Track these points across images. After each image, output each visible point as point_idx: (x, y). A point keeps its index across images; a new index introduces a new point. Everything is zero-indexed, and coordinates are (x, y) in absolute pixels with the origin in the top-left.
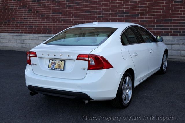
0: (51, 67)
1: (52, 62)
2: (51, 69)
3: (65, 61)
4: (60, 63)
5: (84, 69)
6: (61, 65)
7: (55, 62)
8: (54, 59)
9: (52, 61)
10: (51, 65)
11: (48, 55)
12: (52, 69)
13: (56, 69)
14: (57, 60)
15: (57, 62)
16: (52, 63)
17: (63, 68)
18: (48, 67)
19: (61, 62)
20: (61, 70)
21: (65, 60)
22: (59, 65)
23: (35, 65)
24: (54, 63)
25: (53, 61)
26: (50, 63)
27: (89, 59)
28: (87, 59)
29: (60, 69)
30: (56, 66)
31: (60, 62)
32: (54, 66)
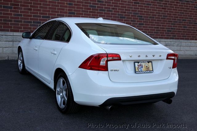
0: (138, 70)
2: (139, 72)
3: (152, 62)
4: (147, 64)
5: (170, 68)
6: (148, 66)
7: (142, 64)
8: (139, 61)
10: (138, 68)
13: (145, 72)
14: (143, 61)
16: (138, 65)
17: (152, 70)
20: (151, 72)
22: (147, 67)
24: (141, 65)
25: (139, 64)
26: (136, 66)
27: (175, 58)
28: (173, 58)
30: (144, 69)
32: (142, 68)
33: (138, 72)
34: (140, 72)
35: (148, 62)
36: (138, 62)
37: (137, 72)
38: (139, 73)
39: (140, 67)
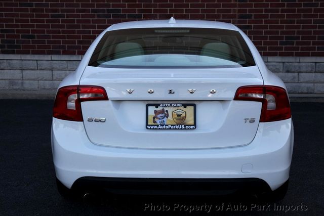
0: (155, 122)
1: (157, 109)
2: (156, 127)
3: (194, 106)
4: (181, 110)
5: (252, 121)
6: (184, 115)
7: (166, 109)
8: (159, 103)
9: (157, 107)
10: (154, 118)
11: (150, 93)
12: (160, 127)
13: (172, 127)
14: (172, 103)
15: (170, 110)
16: (155, 112)
17: (192, 122)
18: (147, 125)
19: (185, 107)
20: (190, 127)
21: (195, 103)
22: (179, 115)
23: (100, 121)
24: (163, 111)
25: (160, 108)
26: (149, 114)
27: (264, 96)
28: (261, 97)
29: (185, 126)
30: (169, 121)
31: (182, 108)
32: (165, 119)
33: (152, 127)
34: (158, 126)
35: (185, 106)
36: (157, 106)
37: (149, 127)
38: (154, 129)
39: (160, 116)
